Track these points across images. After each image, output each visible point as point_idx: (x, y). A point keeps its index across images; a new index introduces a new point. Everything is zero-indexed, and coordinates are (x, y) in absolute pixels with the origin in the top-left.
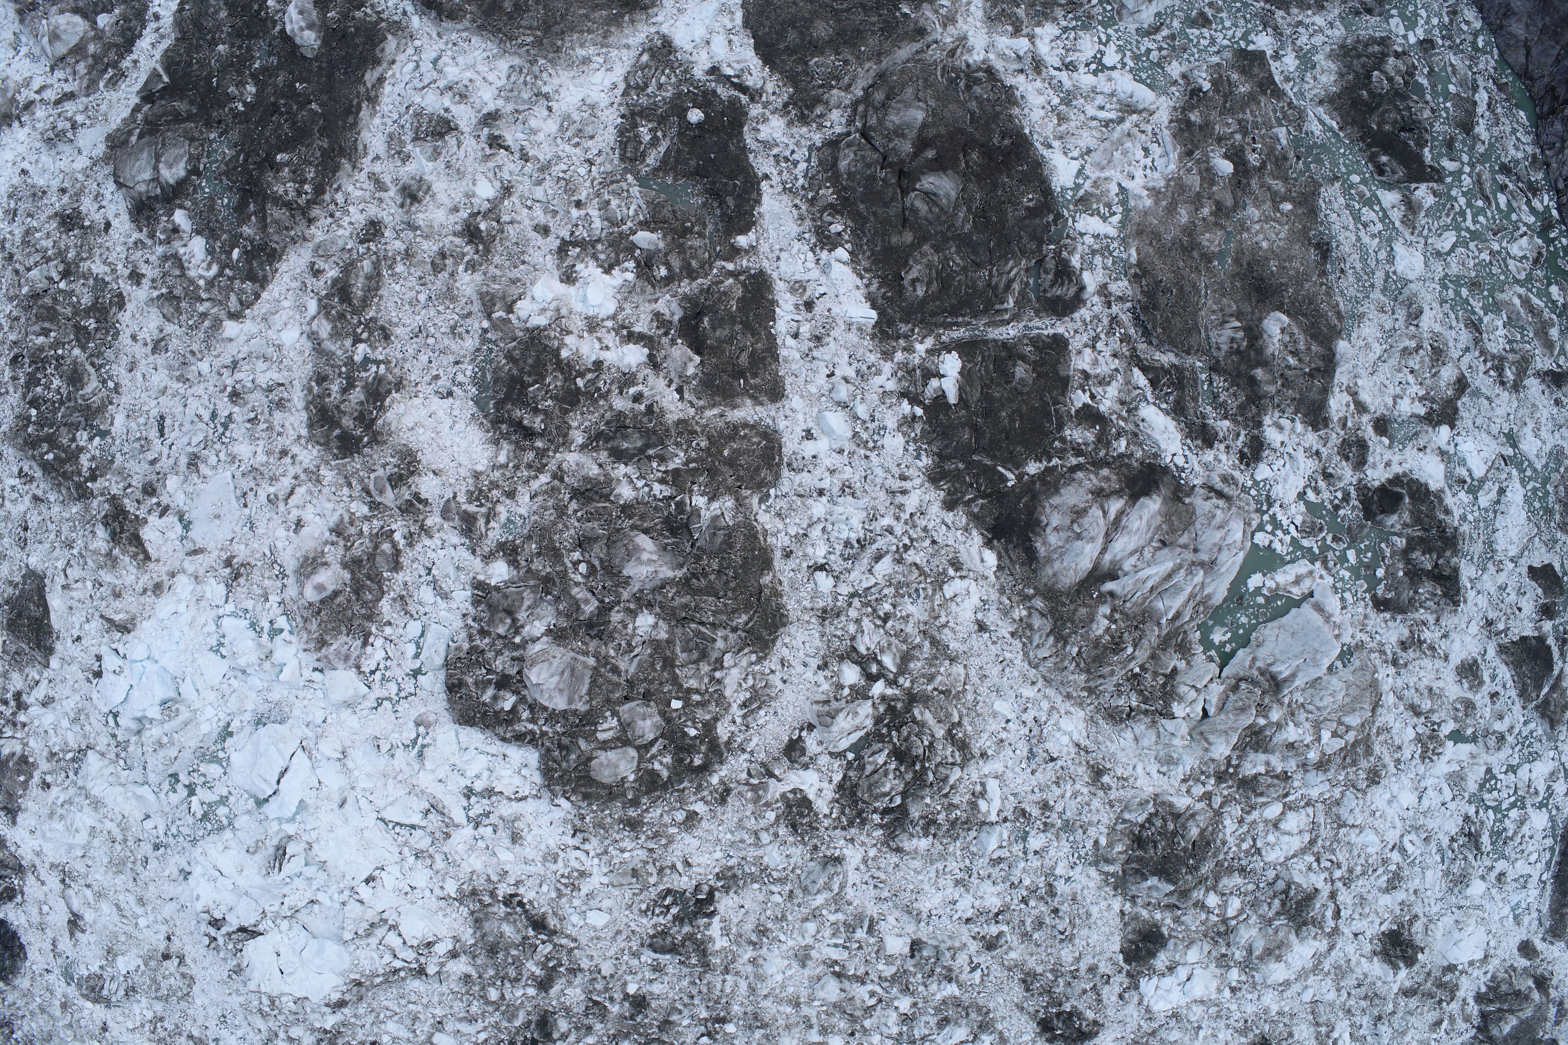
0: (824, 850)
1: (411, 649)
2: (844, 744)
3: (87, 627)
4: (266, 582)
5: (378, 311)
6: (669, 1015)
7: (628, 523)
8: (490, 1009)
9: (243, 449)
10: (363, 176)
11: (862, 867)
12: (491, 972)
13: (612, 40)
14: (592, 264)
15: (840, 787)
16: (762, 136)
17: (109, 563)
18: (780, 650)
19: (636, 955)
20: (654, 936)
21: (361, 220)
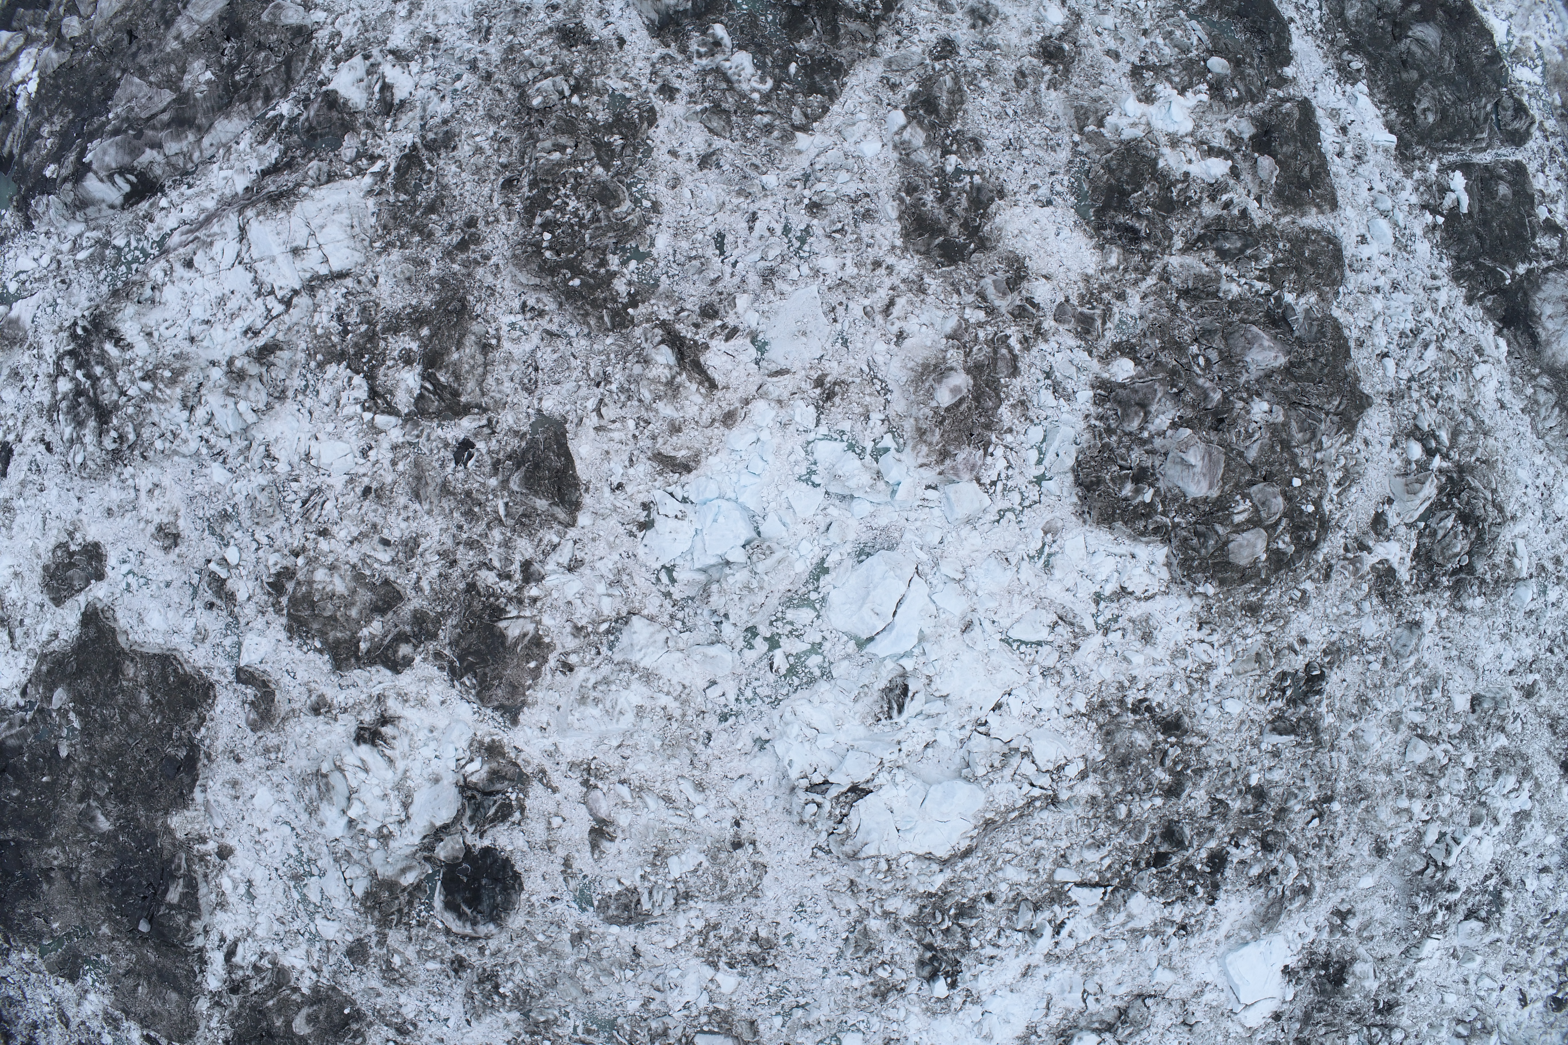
0: (1408, 617)
1: (1034, 455)
2: (1416, 515)
3: (631, 471)
4: (867, 398)
5: (965, 124)
6: (1286, 801)
7: (1236, 318)
8: (1116, 830)
9: (829, 263)
11: (1437, 629)
12: (1119, 789)
14: (1168, 85)
15: (1416, 555)
17: (670, 392)
18: (1362, 432)
19: (1255, 744)
20: (1273, 722)
21: (933, 38)
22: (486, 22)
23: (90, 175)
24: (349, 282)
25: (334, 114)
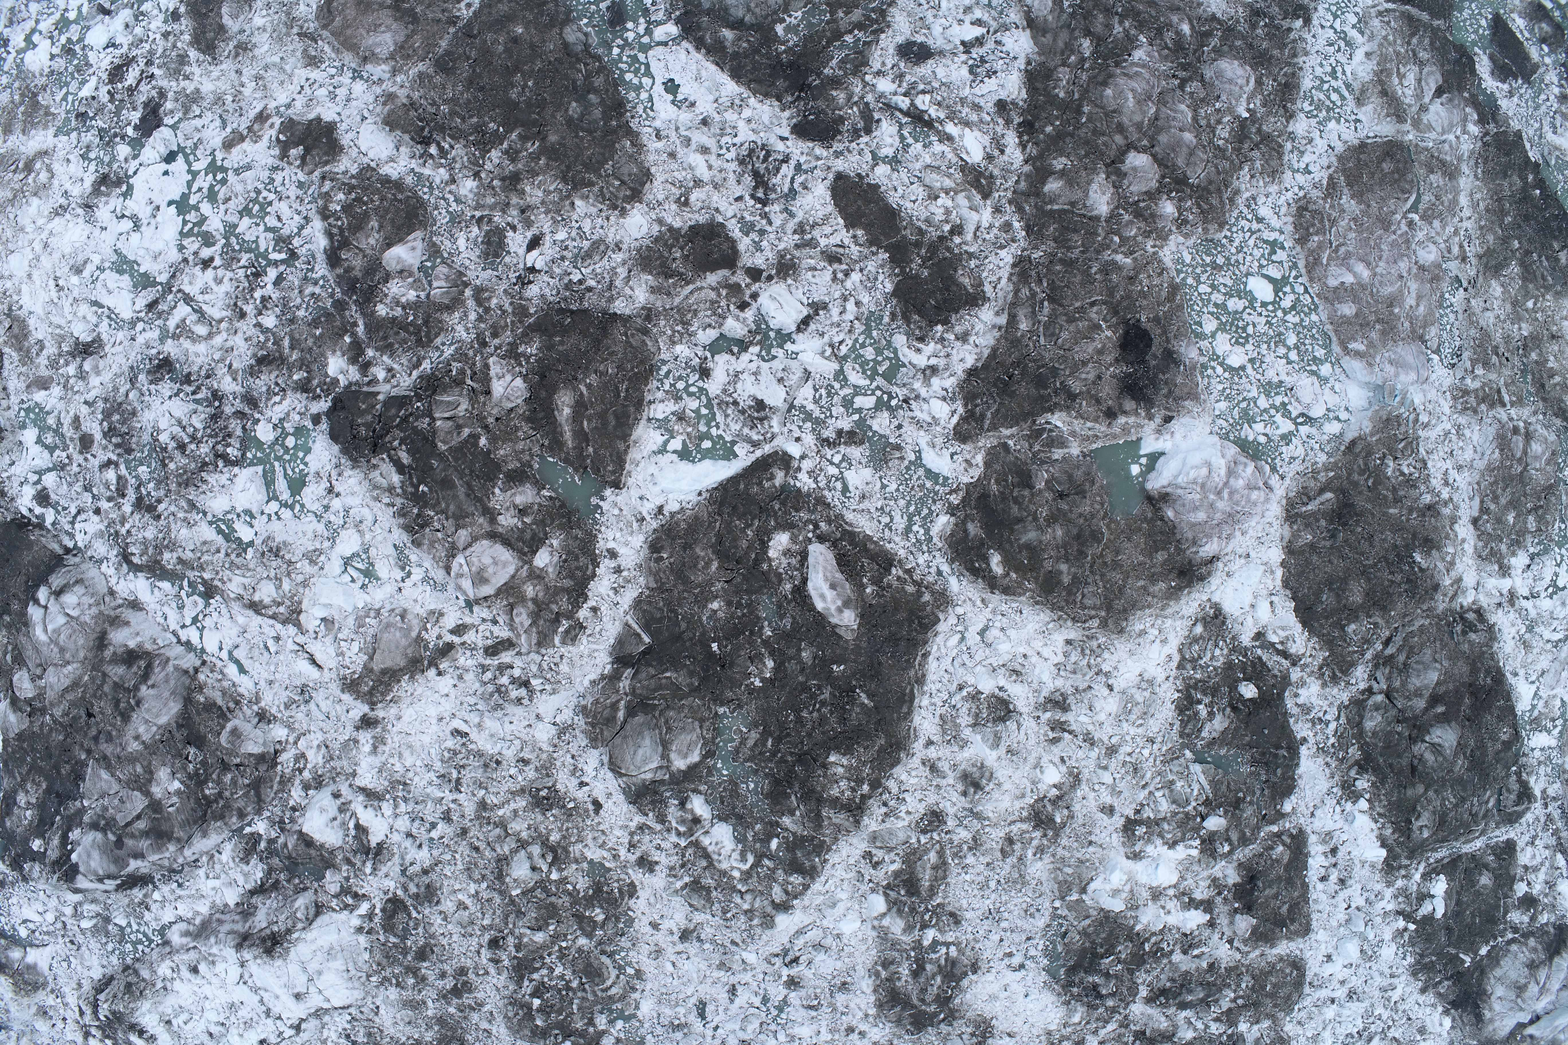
5: (945, 897)
9: (804, 1030)
10: (916, 762)
13: (1169, 611)
14: (1159, 842)
16: (1300, 701)
21: (921, 809)
22: (455, 775)
23: (80, 877)
24: (352, 1010)
25: (313, 852)
